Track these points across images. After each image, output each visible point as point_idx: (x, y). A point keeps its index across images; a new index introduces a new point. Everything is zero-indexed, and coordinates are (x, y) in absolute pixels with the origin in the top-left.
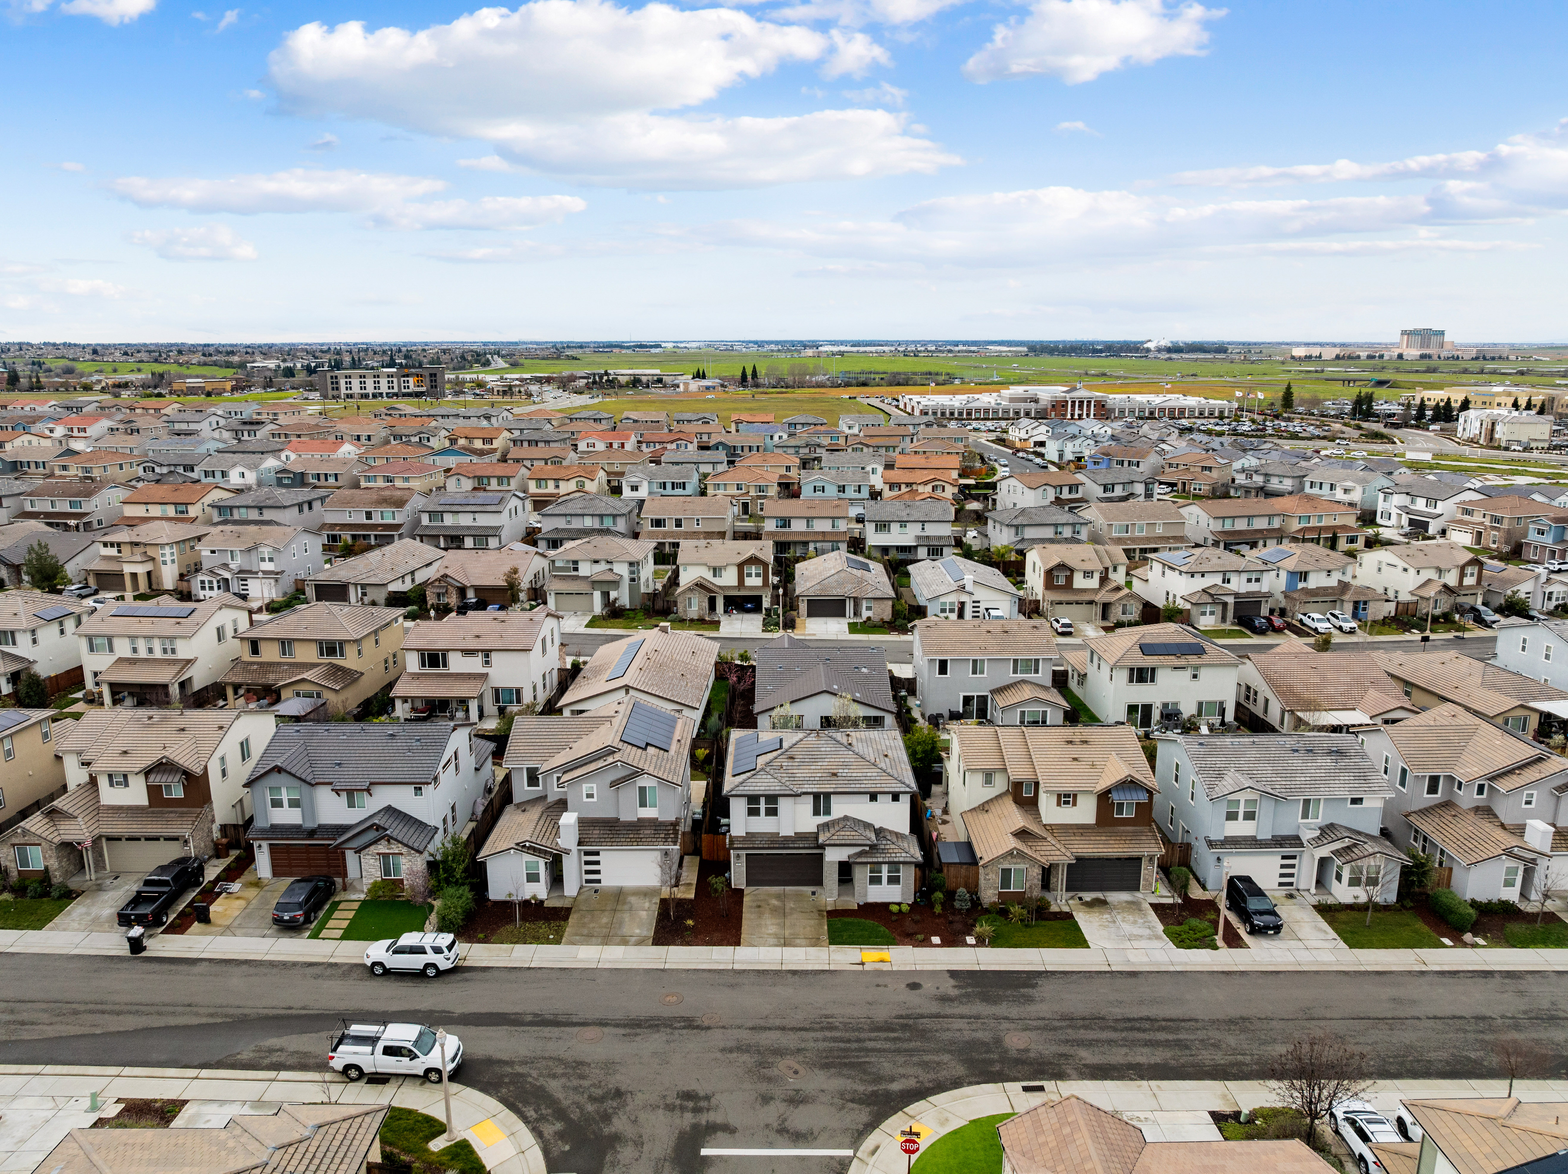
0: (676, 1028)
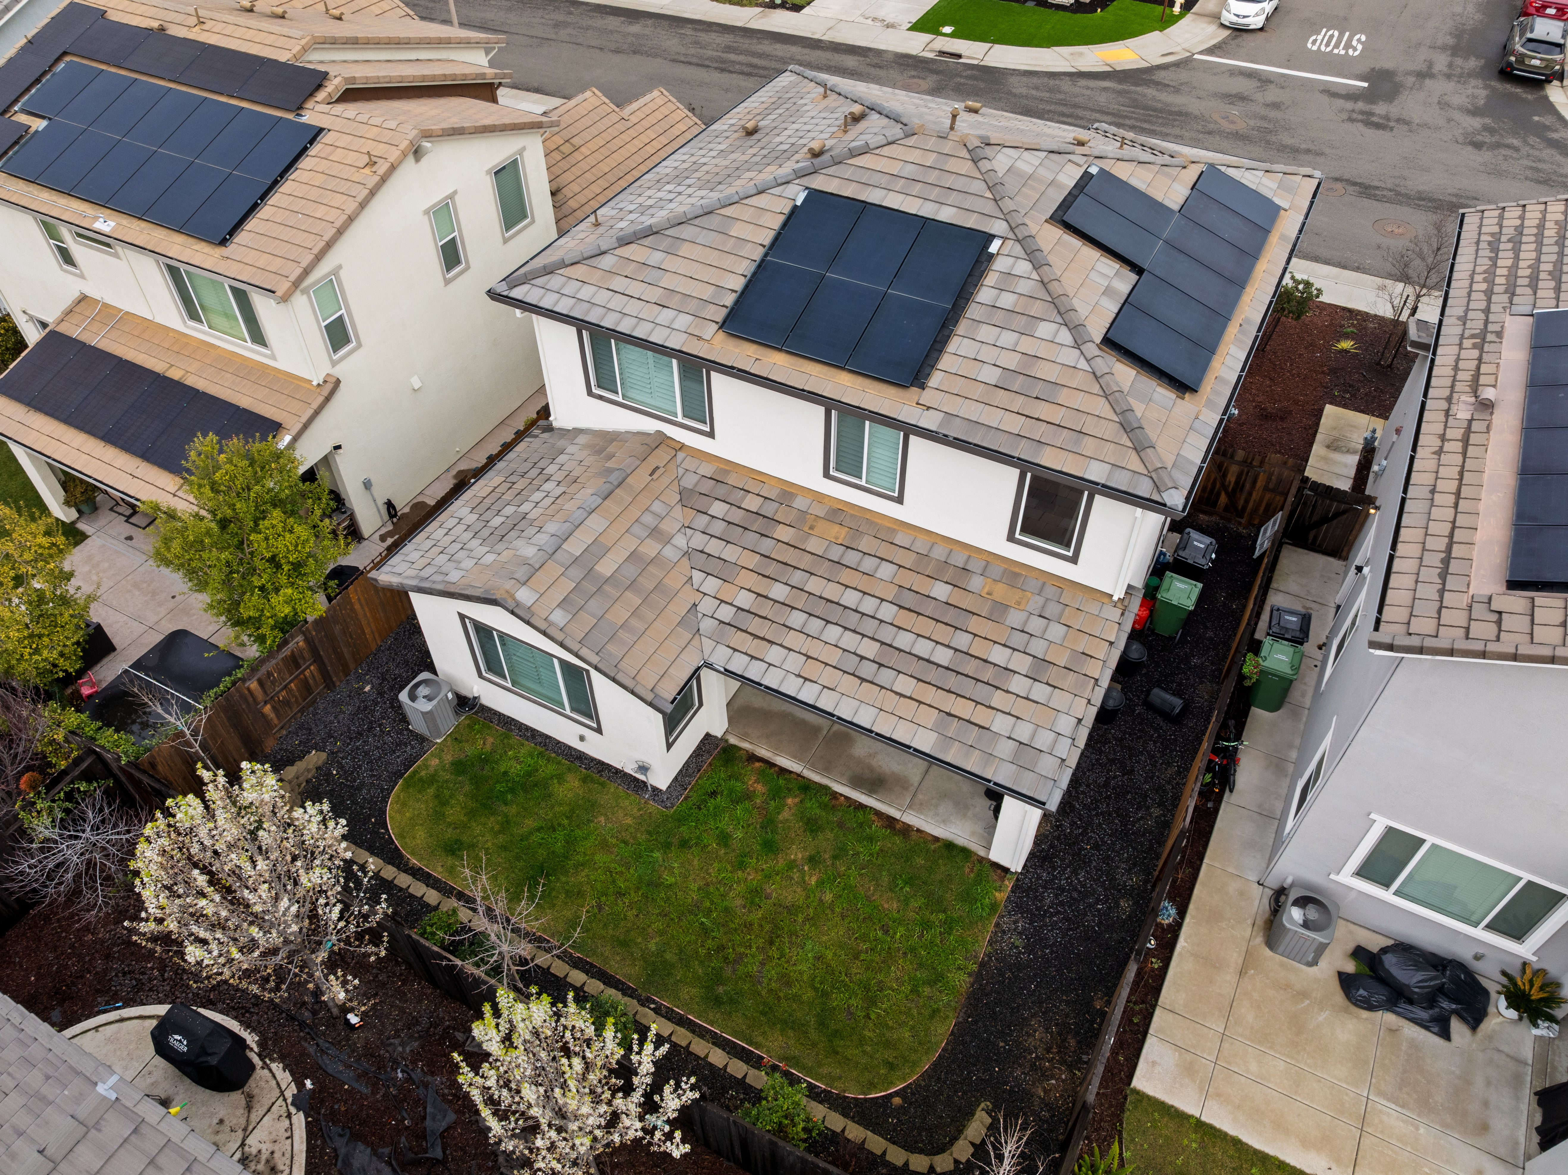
0: (1390, 190)
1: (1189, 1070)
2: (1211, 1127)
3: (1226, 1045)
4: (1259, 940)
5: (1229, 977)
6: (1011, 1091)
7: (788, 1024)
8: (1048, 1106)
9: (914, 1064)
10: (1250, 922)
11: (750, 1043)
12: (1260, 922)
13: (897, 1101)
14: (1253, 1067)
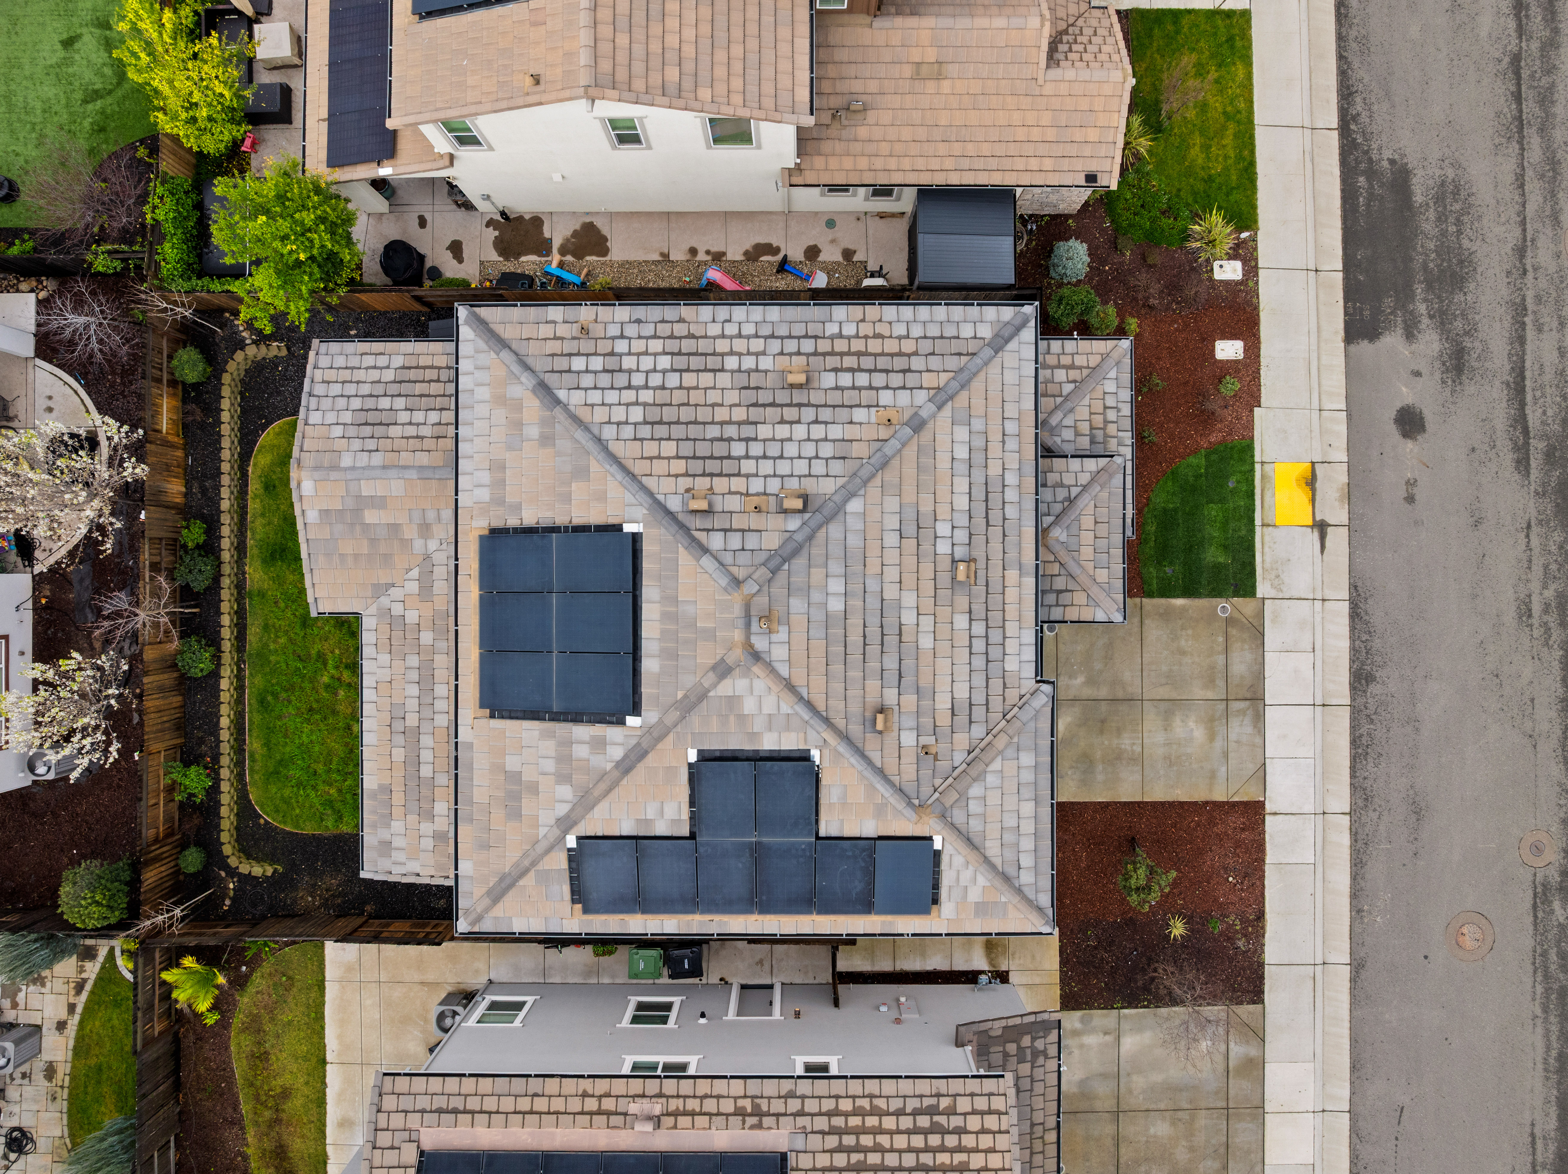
1: (349, 969)
2: (324, 988)
3: (374, 985)
4: (450, 989)
5: (417, 977)
6: (293, 879)
7: (267, 744)
8: (295, 901)
9: (285, 823)
10: (459, 980)
11: (250, 730)
12: (462, 986)
13: (262, 821)
14: (369, 1002)
